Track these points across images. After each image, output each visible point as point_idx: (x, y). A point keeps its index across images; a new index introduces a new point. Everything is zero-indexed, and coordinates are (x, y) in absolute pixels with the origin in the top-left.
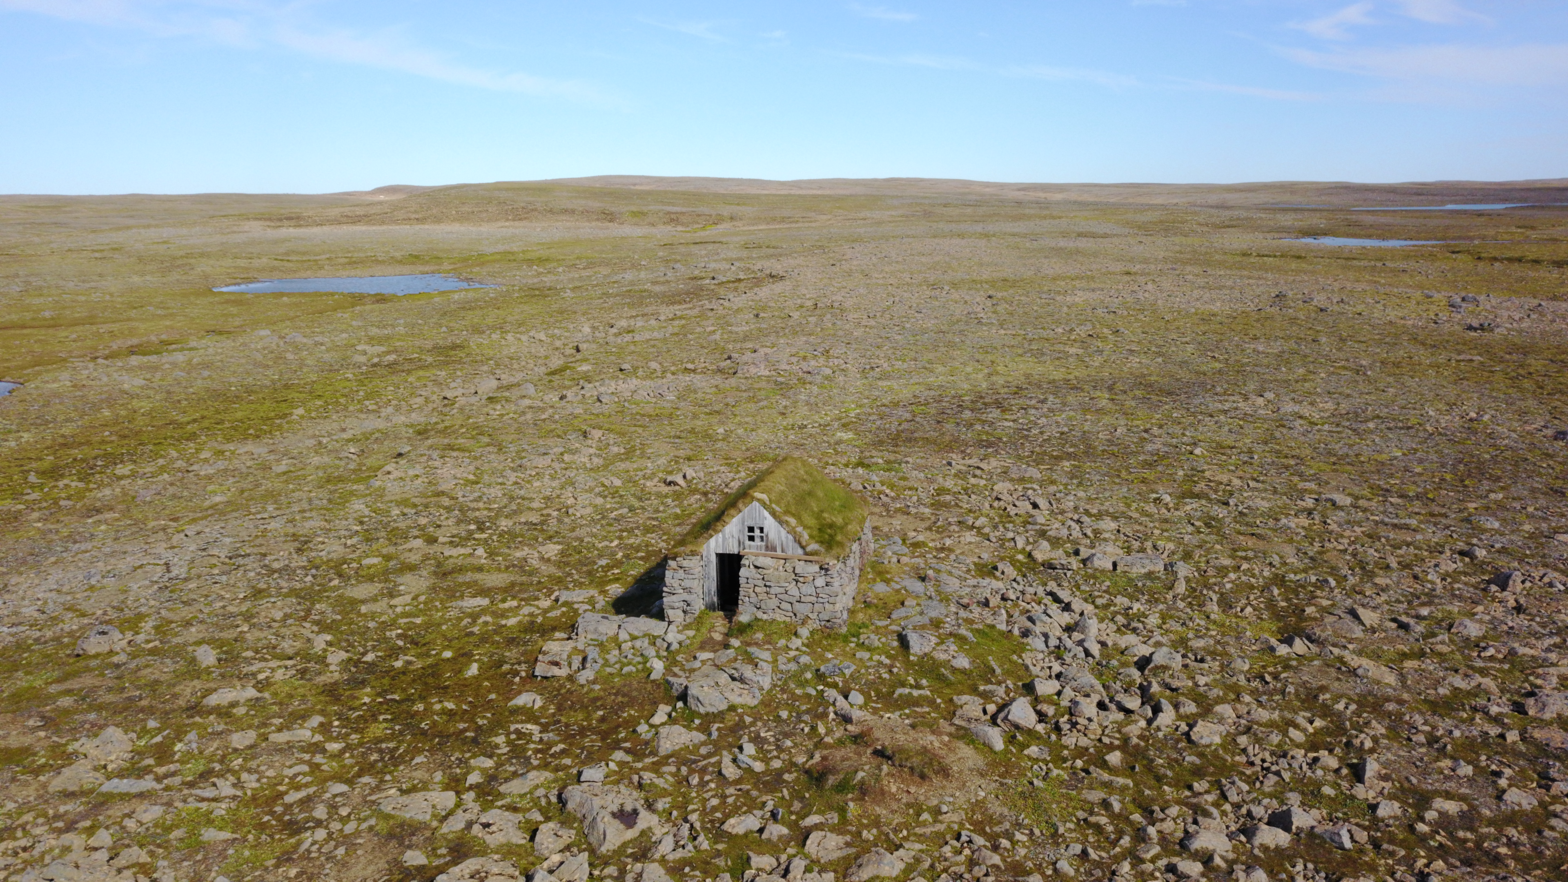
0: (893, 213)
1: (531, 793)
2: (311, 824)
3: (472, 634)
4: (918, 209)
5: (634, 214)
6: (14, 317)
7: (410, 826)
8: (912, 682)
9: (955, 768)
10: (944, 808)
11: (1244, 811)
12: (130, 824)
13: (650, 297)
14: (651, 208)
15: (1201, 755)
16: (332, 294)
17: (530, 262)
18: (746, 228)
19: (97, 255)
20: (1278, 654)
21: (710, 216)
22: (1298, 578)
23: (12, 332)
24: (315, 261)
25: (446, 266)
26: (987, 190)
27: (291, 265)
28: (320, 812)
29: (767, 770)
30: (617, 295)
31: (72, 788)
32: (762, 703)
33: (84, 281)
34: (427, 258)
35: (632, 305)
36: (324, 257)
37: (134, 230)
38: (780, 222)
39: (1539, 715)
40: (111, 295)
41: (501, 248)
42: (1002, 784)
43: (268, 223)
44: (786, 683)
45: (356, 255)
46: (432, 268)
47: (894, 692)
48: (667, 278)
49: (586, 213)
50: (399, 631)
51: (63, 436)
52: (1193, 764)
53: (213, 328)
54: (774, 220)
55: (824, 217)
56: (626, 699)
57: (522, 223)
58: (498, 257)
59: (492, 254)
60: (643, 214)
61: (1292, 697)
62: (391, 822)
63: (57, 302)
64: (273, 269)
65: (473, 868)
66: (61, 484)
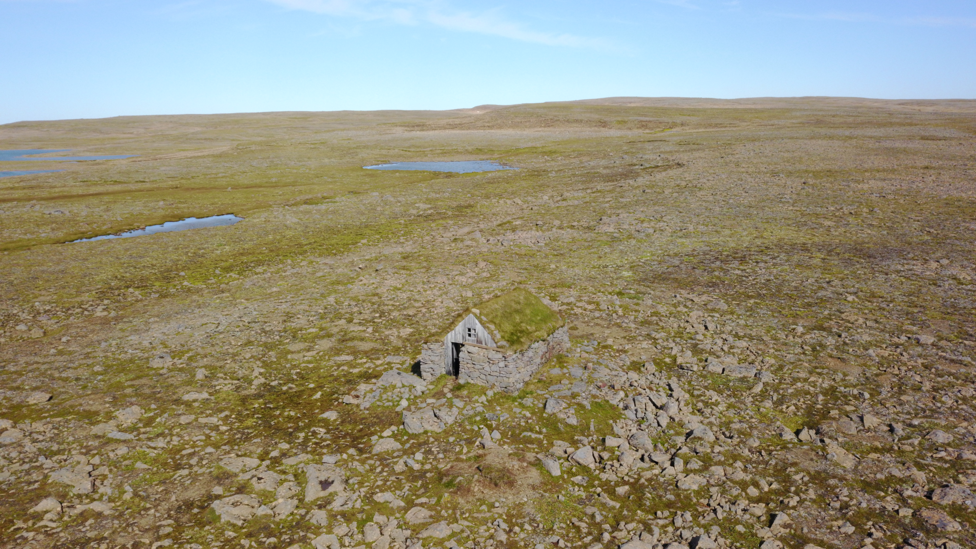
0: (794, 121)
1: (297, 465)
2: (187, 466)
3: (333, 375)
4: (813, 118)
5: (619, 122)
6: (258, 181)
7: (228, 474)
8: (538, 429)
9: (519, 482)
10: (497, 504)
11: (678, 533)
12: (112, 455)
13: (599, 176)
14: (630, 118)
15: (678, 495)
16: (424, 172)
17: (544, 153)
18: (690, 131)
19: (312, 146)
20: (783, 438)
21: (668, 123)
22: (846, 390)
23: (254, 189)
24: (424, 151)
25: (496, 156)
26: (876, 104)
27: (410, 153)
28: (194, 461)
29: (421, 469)
30: (581, 175)
31: (99, 434)
32: (445, 431)
33: (300, 161)
34: (486, 151)
35: (584, 182)
36: (428, 149)
37: (336, 132)
38: (714, 127)
39: (939, 501)
40: (310, 169)
41: (530, 144)
42: (542, 496)
43: (406, 128)
44: (463, 422)
45: (447, 148)
46: (488, 157)
47: (521, 434)
48: (615, 165)
49: (589, 122)
50: (298, 371)
51: (244, 249)
52: (669, 500)
53: (352, 190)
54: (710, 125)
55: (745, 124)
56: (377, 421)
57: (549, 129)
58: (527, 150)
59: (524, 149)
60: (625, 122)
61: (772, 467)
62: (220, 471)
63: (282, 173)
64: (401, 156)
65: (236, 499)
66: (228, 275)
